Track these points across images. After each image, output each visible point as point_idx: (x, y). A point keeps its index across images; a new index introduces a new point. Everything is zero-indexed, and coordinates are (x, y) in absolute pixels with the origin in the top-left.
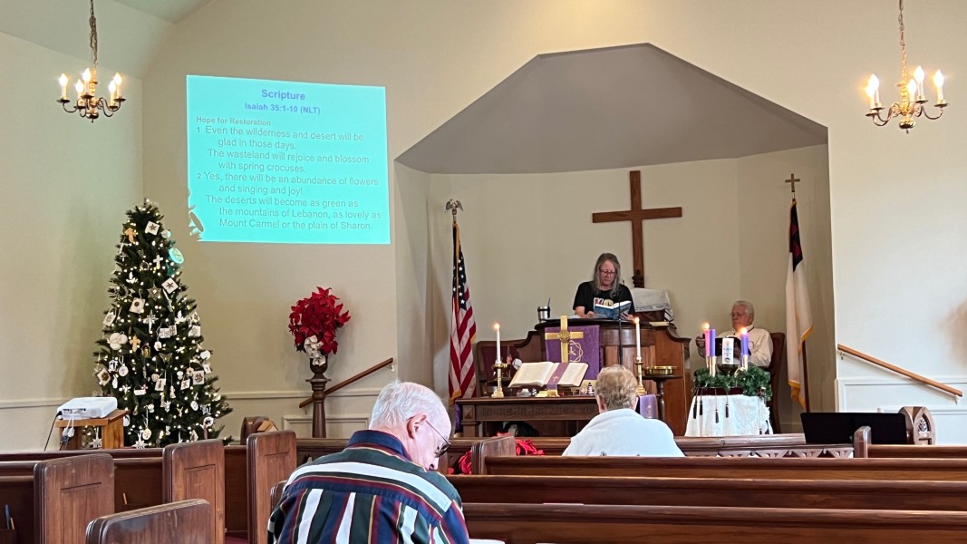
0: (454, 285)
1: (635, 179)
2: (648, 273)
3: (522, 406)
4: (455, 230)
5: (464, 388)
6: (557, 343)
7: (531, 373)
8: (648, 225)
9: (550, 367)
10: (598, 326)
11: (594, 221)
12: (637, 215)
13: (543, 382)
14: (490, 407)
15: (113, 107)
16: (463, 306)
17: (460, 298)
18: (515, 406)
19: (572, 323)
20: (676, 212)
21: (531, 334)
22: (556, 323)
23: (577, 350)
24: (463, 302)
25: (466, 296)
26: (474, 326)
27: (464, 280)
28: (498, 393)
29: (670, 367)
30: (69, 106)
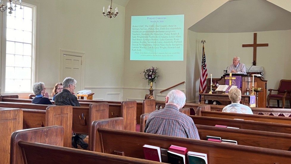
0: (202, 63)
1: (255, 35)
2: (257, 62)
3: (218, 97)
4: (203, 48)
5: (203, 90)
6: (229, 80)
7: (221, 88)
8: (258, 48)
9: (227, 86)
10: (241, 76)
11: (243, 47)
12: (255, 45)
13: (224, 90)
14: (208, 96)
15: (116, 15)
16: (204, 69)
17: (204, 66)
18: (215, 97)
19: (233, 75)
20: (267, 45)
21: (222, 77)
22: (229, 75)
23: (234, 83)
24: (204, 67)
25: (205, 66)
26: (207, 74)
27: (205, 62)
28: (210, 93)
29: (260, 88)
30: (105, 14)
